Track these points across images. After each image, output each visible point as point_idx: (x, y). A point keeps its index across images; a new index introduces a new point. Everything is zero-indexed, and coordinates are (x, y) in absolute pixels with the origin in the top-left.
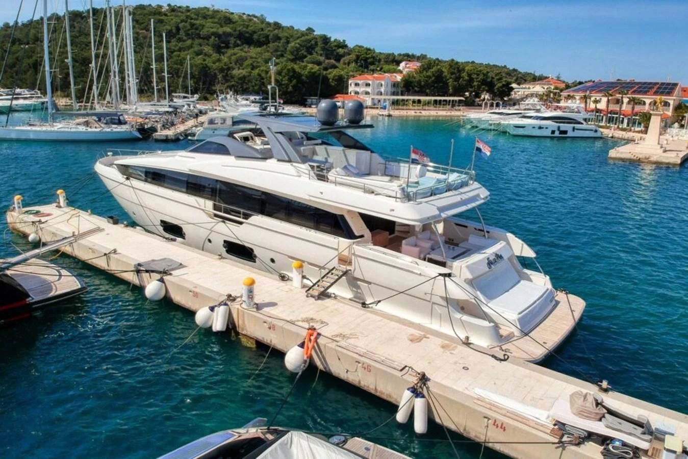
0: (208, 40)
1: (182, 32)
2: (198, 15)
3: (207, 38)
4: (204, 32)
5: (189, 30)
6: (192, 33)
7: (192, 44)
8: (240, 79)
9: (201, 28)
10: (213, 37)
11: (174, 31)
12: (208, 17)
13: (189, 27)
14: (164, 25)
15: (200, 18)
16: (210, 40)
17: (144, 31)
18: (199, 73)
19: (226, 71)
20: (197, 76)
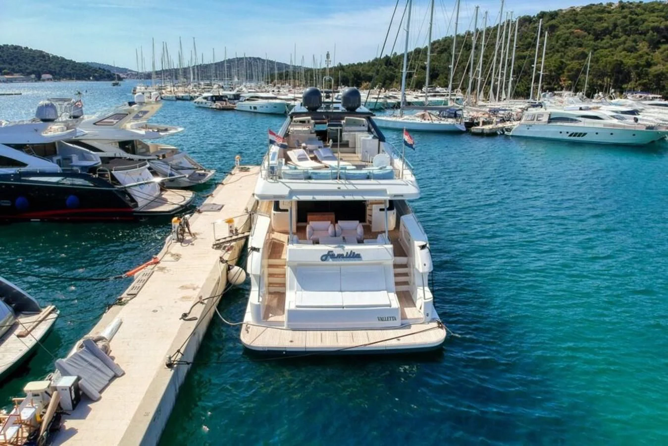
0: (645, 36)
1: (619, 29)
2: (645, 10)
3: (644, 33)
4: (642, 28)
5: (627, 26)
6: (630, 29)
7: (626, 40)
8: (655, 76)
9: (641, 22)
10: (651, 32)
11: (611, 28)
12: (656, 11)
13: (628, 23)
14: (603, 23)
15: (647, 12)
16: (648, 35)
17: (579, 30)
18: (612, 70)
19: (641, 68)
20: (609, 74)
